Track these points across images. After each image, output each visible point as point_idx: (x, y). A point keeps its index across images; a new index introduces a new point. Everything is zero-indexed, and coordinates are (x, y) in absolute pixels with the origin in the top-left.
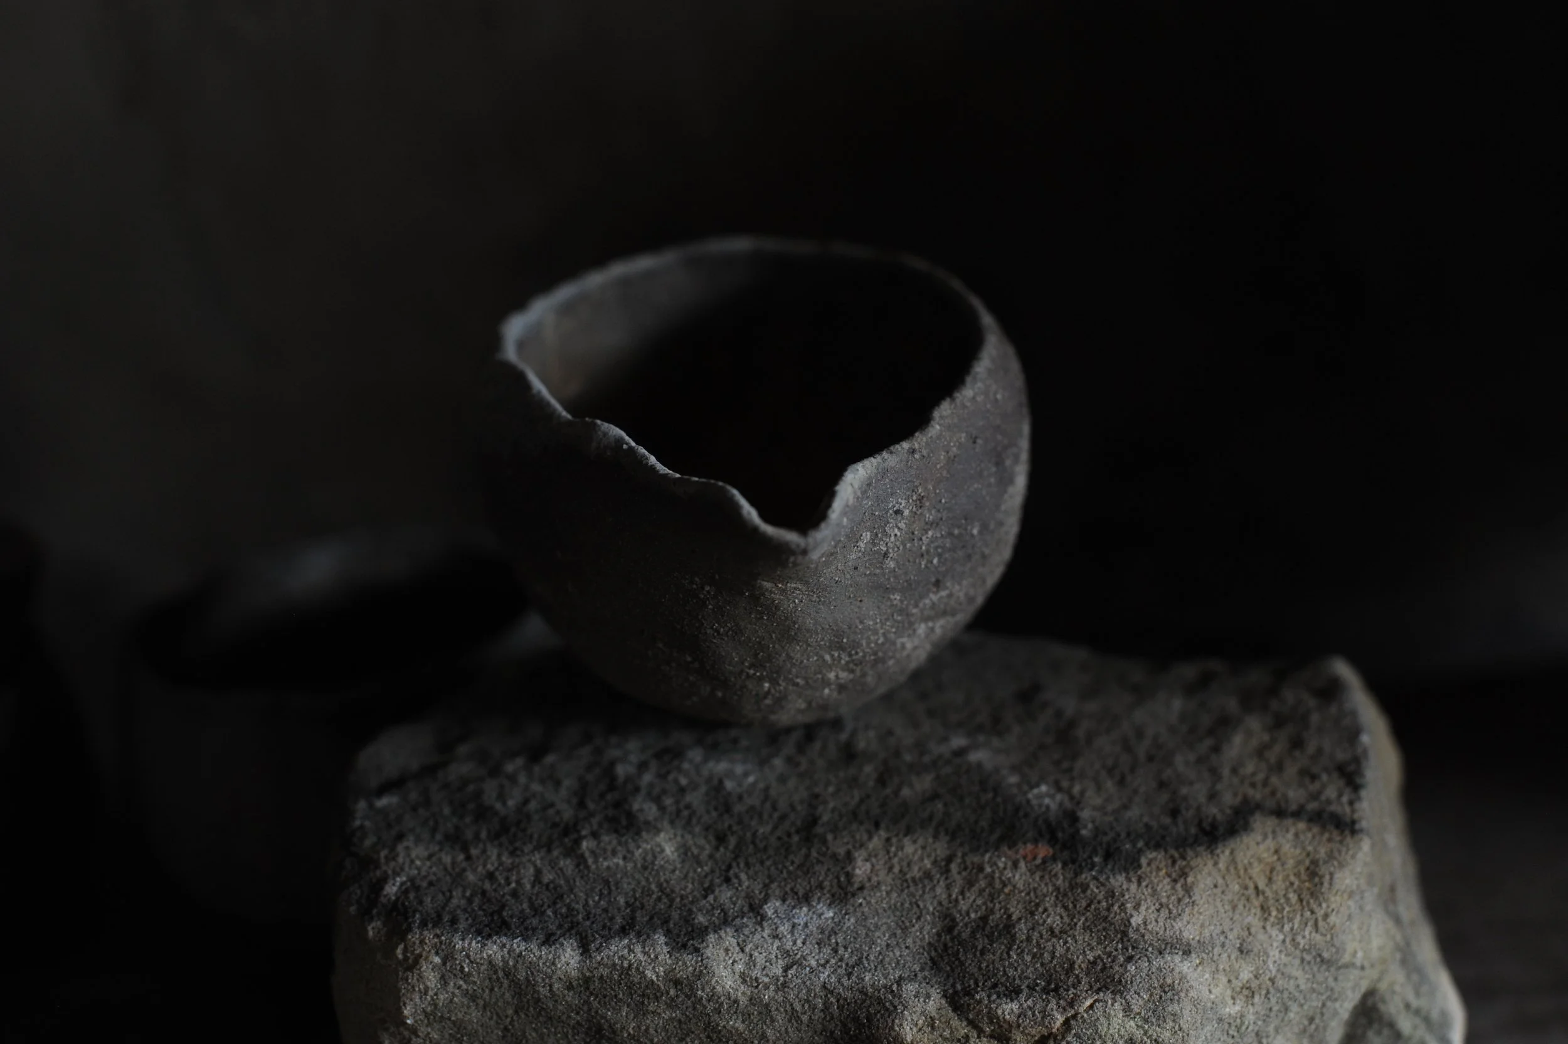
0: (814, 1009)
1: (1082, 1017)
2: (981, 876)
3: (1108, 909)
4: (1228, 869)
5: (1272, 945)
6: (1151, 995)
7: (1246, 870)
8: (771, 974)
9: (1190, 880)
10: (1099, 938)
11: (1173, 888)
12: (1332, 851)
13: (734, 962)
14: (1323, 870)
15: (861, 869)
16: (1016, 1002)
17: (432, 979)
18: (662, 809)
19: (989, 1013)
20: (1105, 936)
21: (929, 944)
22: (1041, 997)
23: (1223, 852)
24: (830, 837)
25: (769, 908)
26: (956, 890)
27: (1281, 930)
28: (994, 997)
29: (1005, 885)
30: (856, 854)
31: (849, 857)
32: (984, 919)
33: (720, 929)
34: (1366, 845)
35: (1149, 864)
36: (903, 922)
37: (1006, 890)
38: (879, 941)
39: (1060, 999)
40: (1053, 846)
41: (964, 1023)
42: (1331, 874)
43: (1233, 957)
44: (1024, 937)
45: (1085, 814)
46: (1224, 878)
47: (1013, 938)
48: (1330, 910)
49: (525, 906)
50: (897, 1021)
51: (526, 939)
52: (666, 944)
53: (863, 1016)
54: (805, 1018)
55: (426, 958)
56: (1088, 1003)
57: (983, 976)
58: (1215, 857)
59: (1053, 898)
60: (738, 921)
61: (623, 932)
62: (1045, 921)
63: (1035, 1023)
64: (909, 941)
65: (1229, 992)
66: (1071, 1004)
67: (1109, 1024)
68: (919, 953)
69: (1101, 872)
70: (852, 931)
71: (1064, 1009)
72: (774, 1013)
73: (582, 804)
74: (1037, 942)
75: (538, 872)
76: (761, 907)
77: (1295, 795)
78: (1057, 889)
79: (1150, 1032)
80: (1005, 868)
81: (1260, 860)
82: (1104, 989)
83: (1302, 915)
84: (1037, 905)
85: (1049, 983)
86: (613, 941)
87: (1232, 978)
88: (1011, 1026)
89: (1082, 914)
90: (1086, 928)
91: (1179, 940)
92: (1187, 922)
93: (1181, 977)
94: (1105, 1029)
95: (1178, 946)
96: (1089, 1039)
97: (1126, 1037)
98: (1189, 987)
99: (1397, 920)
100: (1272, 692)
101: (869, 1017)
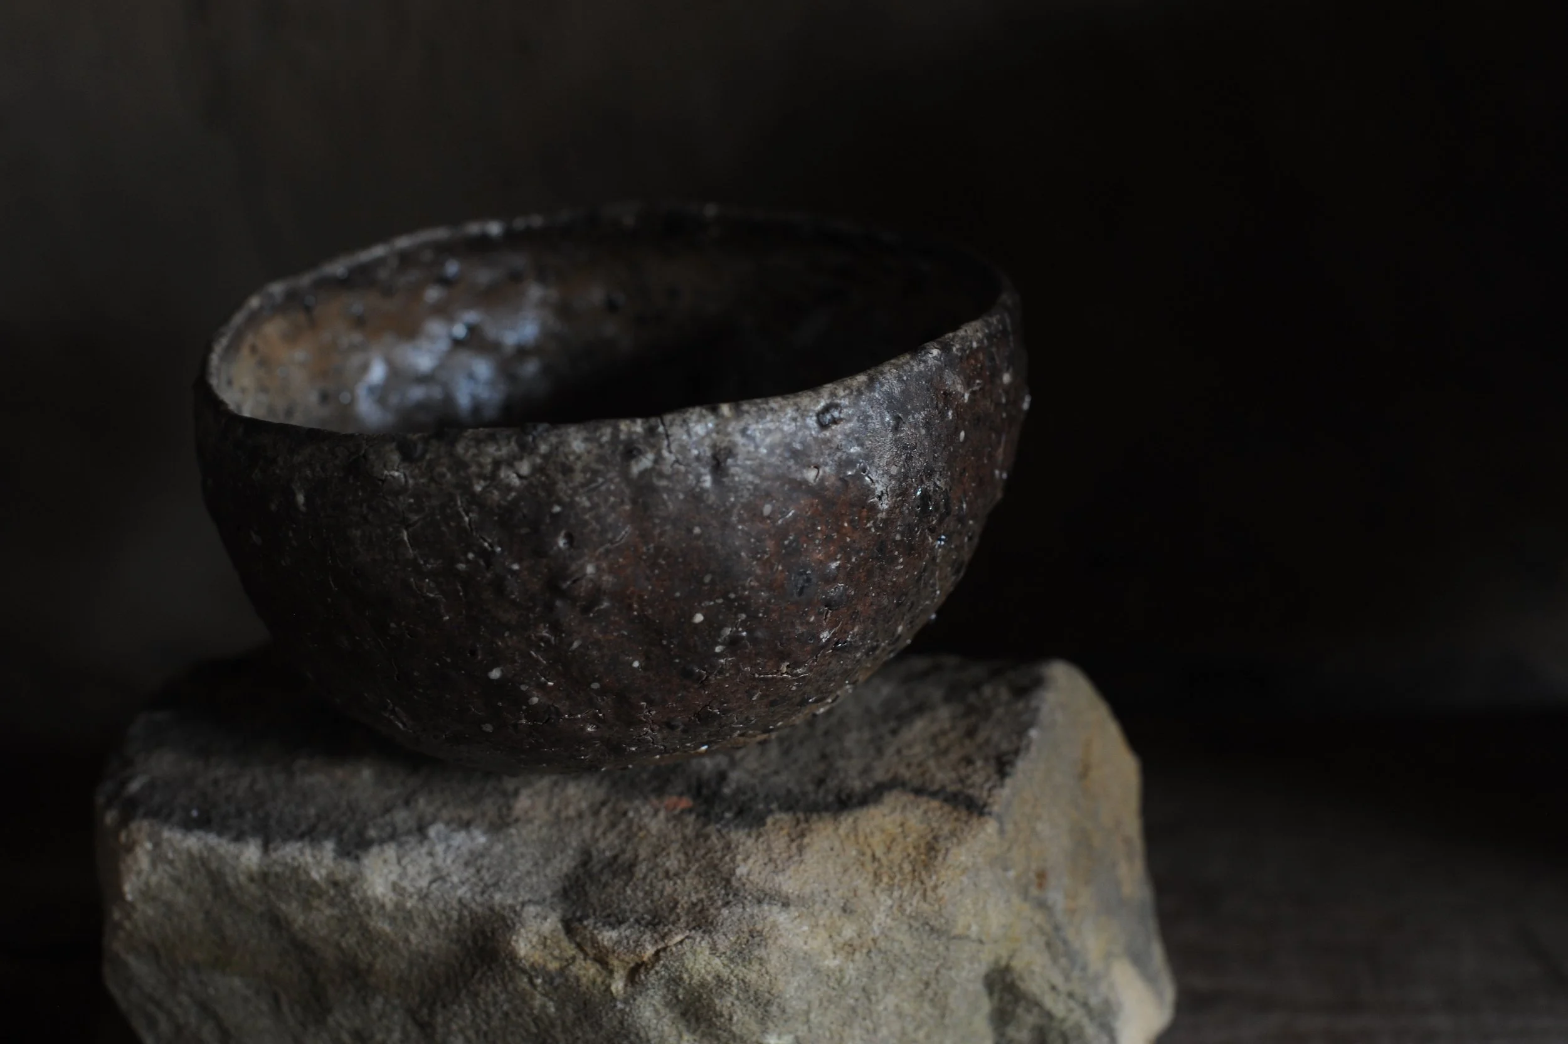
0: (450, 920)
1: (671, 950)
2: (624, 820)
3: (721, 859)
4: (847, 836)
5: (878, 909)
6: (738, 938)
7: (866, 838)
8: (417, 886)
9: (806, 840)
10: (706, 883)
11: (789, 847)
12: (955, 830)
13: (390, 871)
14: (942, 845)
15: (523, 803)
16: (616, 931)
17: (144, 863)
19: (591, 938)
20: (712, 883)
21: (566, 875)
22: (639, 929)
23: (846, 819)
24: (505, 777)
25: (433, 829)
26: (600, 830)
27: (890, 896)
28: (599, 924)
29: (640, 829)
30: (523, 792)
31: (516, 793)
32: (615, 857)
33: (385, 843)
34: (991, 827)
35: (774, 824)
36: (548, 853)
37: (641, 834)
38: (521, 868)
39: (655, 932)
40: (694, 800)
41: (573, 946)
42: (947, 850)
43: (835, 915)
44: (641, 876)
45: (735, 775)
46: (842, 842)
47: (633, 874)
48: (940, 882)
49: (233, 808)
50: (514, 937)
51: (220, 834)
52: (334, 851)
53: (488, 929)
54: (442, 927)
55: (140, 845)
56: (678, 938)
57: (601, 906)
58: (838, 824)
59: (678, 845)
60: (404, 839)
61: (301, 837)
62: (664, 863)
63: (628, 951)
64: (548, 871)
65: (830, 947)
66: (663, 938)
67: (695, 960)
68: (554, 882)
69: (726, 826)
70: (498, 856)
71: (656, 941)
72: (416, 920)
74: (651, 881)
75: (254, 782)
76: (426, 828)
77: (943, 776)
78: (684, 837)
79: (736, 972)
80: (645, 815)
81: (883, 831)
82: (697, 928)
83: (912, 885)
84: (663, 849)
86: (288, 843)
87: (833, 934)
88: (608, 951)
89: (697, 860)
90: (698, 873)
91: (778, 893)
92: (790, 877)
93: (774, 925)
94: (692, 964)
95: (777, 898)
96: (676, 970)
97: (713, 974)
98: (781, 935)
99: (1042, 905)
100: (977, 687)
101: (493, 933)
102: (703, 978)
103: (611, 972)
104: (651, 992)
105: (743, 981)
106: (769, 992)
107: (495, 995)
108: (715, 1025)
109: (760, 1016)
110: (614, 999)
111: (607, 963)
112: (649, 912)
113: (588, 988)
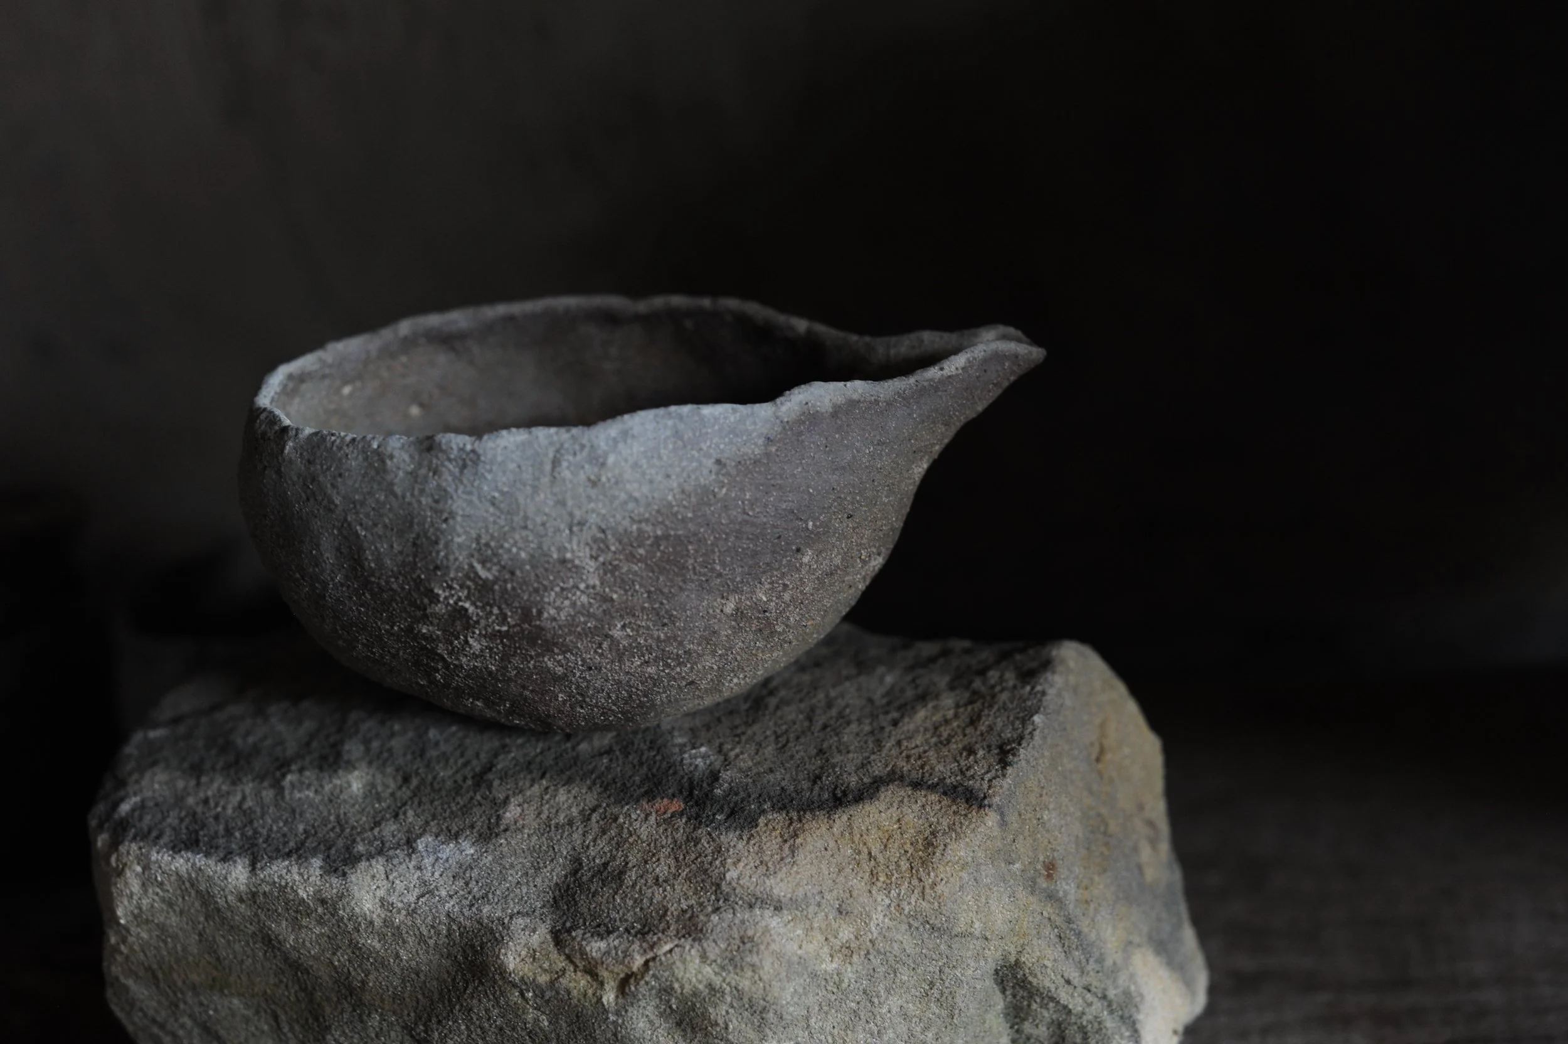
0: (439, 934)
1: (660, 959)
2: (614, 826)
3: (711, 863)
4: (842, 834)
5: (876, 909)
6: (729, 945)
7: (861, 835)
8: (405, 901)
9: (799, 841)
10: (696, 889)
11: (781, 848)
12: (954, 824)
13: (378, 887)
14: (940, 840)
15: (511, 813)
16: (605, 941)
17: (135, 886)
18: (368, 750)
19: (580, 949)
20: (702, 888)
21: (557, 884)
22: (628, 938)
23: (840, 817)
24: (496, 783)
25: (421, 842)
26: (591, 837)
27: (888, 895)
28: (588, 935)
29: (630, 834)
30: (512, 800)
31: (506, 801)
32: (605, 865)
33: (373, 858)
34: (991, 819)
35: (767, 825)
36: (538, 863)
37: (631, 840)
38: (510, 878)
39: (644, 941)
40: (686, 803)
41: (563, 957)
42: (946, 845)
43: (831, 917)
44: (631, 883)
45: (726, 775)
46: (836, 842)
47: (622, 881)
48: (939, 879)
49: (221, 827)
50: (503, 951)
51: (207, 855)
52: (321, 868)
53: (477, 943)
54: (431, 942)
55: (130, 868)
56: (667, 947)
57: (591, 915)
58: (831, 822)
59: (669, 850)
60: (391, 853)
61: (289, 855)
62: (654, 870)
63: (617, 962)
64: (538, 880)
65: (826, 950)
66: (652, 947)
67: (685, 969)
68: (545, 892)
69: (717, 828)
70: (487, 867)
71: (645, 951)
72: (405, 936)
73: (308, 744)
74: (640, 888)
75: (244, 798)
76: (415, 841)
77: (943, 768)
78: (675, 842)
79: (728, 980)
80: (636, 820)
81: (879, 828)
82: (687, 936)
83: (910, 883)
84: (654, 855)
85: (644, 926)
86: (275, 862)
87: (829, 936)
88: (597, 963)
89: (688, 866)
90: (688, 879)
91: (769, 896)
92: (782, 880)
93: (766, 930)
94: (682, 973)
95: (769, 902)
96: (666, 980)
97: (705, 983)
98: (774, 941)
99: (1051, 897)
100: (982, 672)
101: (482, 945)
102: (694, 987)
103: (602, 984)
104: (642, 1003)
105: (736, 988)
106: (764, 1000)
107: (487, 1010)
108: (712, 1034)
109: (757, 1024)
110: (606, 1011)
111: (597, 975)
112: (638, 920)
113: (579, 1001)
